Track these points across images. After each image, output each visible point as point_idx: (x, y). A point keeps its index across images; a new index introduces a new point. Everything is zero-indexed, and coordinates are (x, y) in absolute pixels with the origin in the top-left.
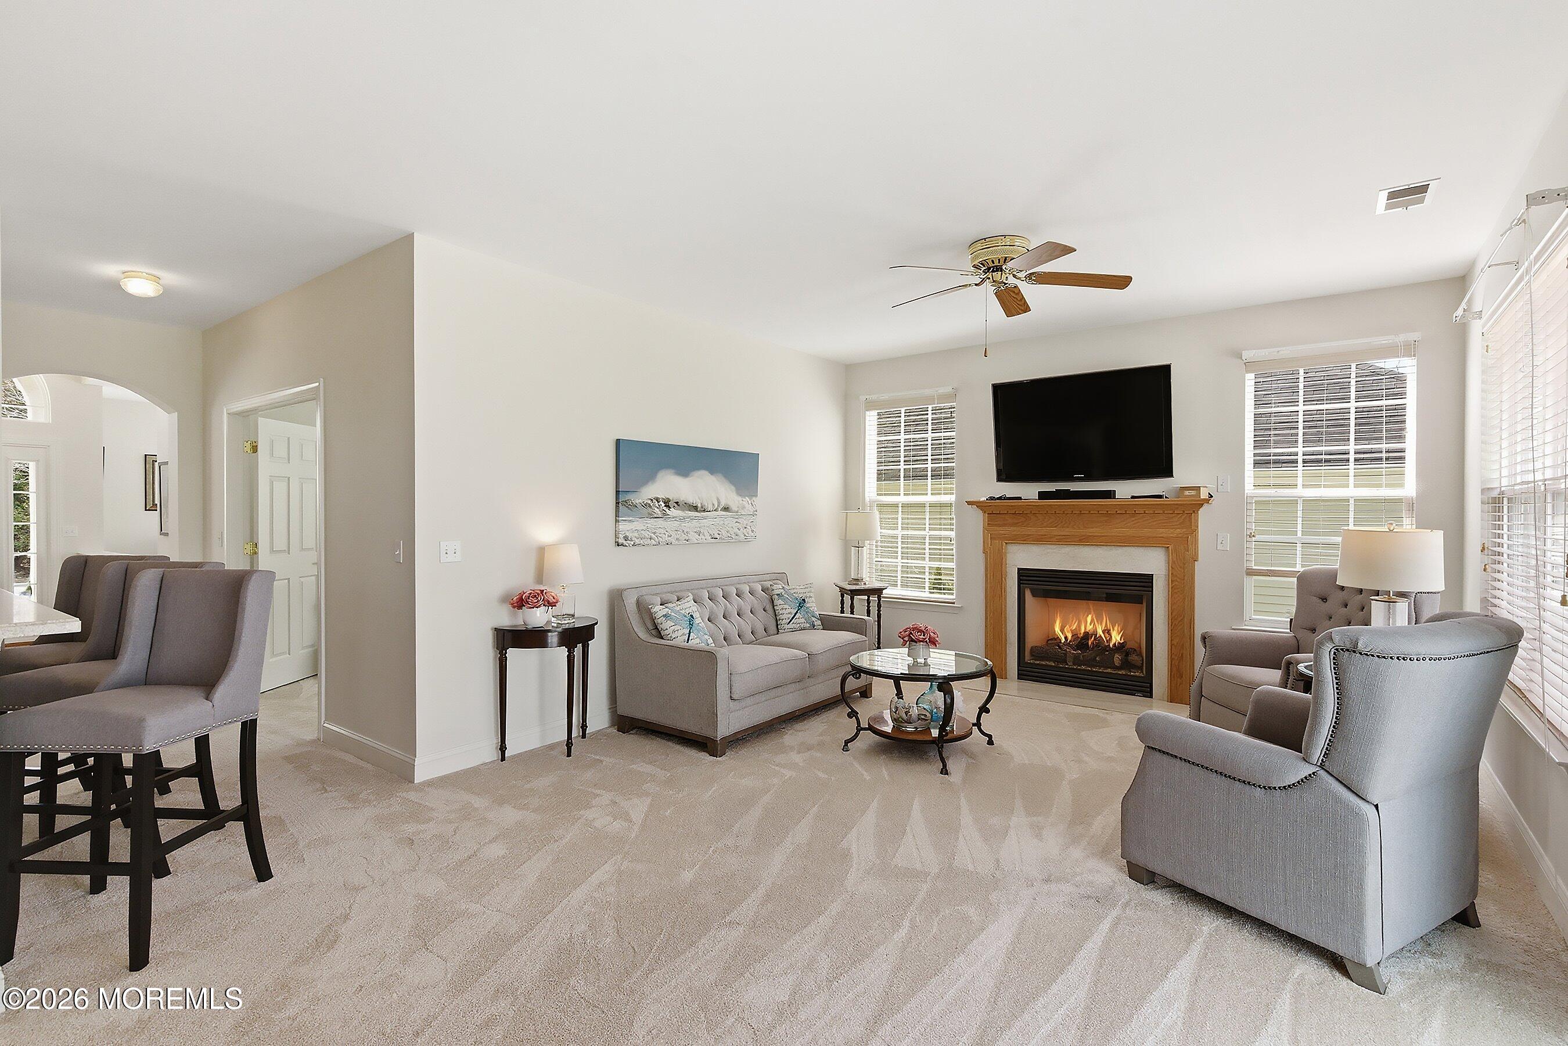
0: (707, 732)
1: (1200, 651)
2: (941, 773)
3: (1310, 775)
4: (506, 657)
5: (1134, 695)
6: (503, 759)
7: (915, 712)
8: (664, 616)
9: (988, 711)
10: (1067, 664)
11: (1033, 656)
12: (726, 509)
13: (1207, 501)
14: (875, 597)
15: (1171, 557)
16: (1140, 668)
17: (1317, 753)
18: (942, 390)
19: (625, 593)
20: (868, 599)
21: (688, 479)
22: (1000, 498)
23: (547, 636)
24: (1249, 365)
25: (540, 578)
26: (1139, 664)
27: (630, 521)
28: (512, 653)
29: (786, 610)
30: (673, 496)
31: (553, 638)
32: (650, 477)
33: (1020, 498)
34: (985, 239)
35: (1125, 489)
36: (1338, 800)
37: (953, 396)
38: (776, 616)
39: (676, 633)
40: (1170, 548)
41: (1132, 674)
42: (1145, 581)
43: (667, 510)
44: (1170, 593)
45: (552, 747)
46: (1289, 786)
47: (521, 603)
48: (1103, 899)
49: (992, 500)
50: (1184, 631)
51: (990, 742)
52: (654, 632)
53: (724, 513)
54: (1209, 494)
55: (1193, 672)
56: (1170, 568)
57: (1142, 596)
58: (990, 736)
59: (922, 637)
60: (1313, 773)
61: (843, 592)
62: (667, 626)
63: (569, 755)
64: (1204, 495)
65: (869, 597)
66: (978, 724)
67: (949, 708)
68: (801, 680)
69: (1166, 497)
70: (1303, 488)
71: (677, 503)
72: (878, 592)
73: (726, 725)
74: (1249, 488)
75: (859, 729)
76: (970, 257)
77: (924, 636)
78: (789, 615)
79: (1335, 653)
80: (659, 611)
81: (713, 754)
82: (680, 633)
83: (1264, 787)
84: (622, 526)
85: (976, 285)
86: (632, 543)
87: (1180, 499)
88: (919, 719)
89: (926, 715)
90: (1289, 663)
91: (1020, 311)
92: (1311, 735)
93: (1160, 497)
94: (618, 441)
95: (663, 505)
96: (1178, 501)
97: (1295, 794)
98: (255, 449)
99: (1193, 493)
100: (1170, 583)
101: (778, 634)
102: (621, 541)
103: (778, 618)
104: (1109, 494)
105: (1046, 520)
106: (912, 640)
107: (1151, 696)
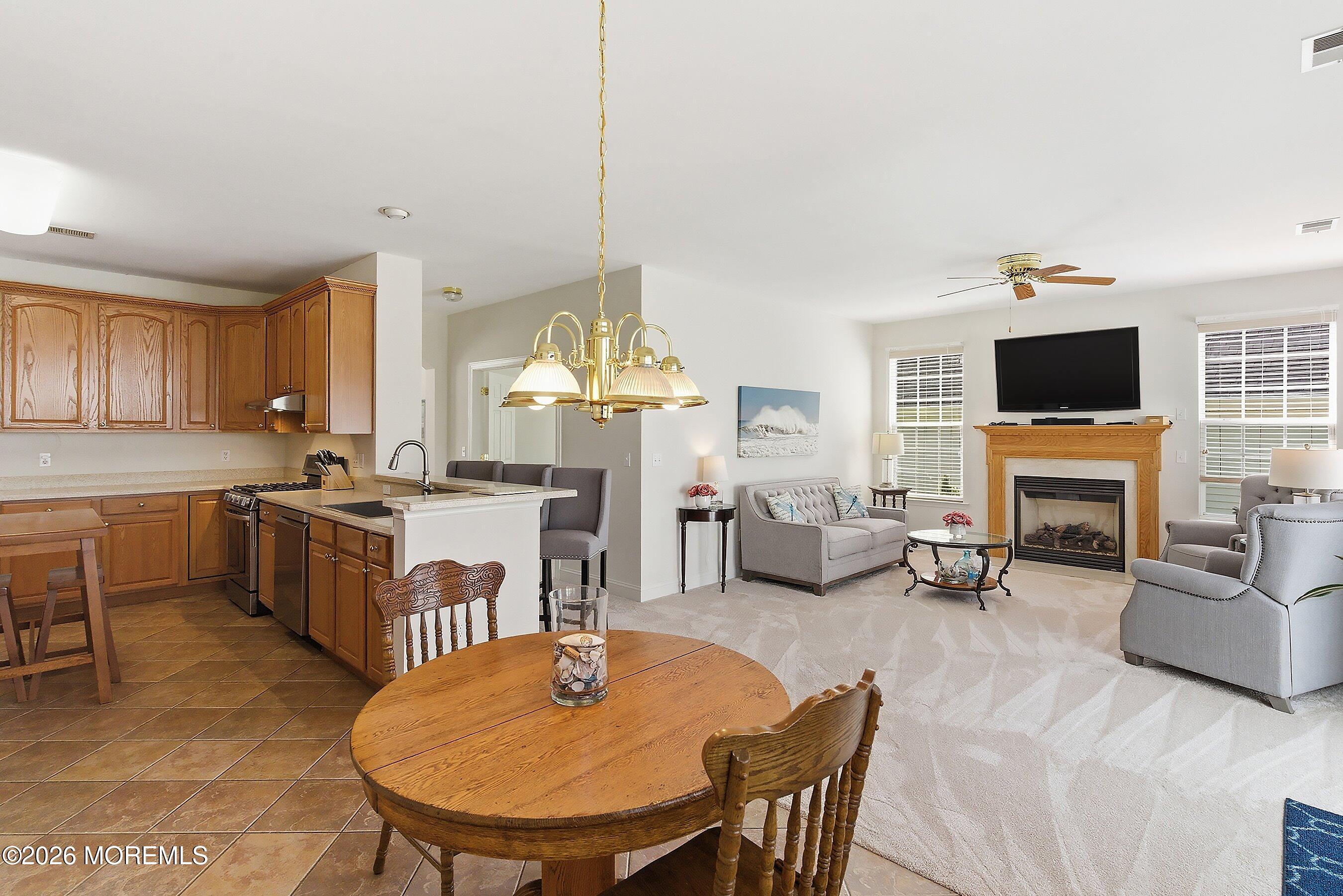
0: (814, 580)
1: (1164, 535)
2: (980, 609)
3: (1245, 591)
4: (686, 528)
5: (1110, 570)
6: (683, 592)
7: (957, 570)
8: (776, 504)
9: (1006, 573)
10: (1055, 548)
11: (1027, 541)
12: (800, 432)
13: (1168, 427)
14: (901, 497)
15: (1139, 469)
16: (1114, 551)
17: (1250, 577)
18: (952, 344)
19: (748, 489)
20: (894, 498)
21: (777, 412)
22: (1000, 424)
23: (709, 514)
24: (1201, 327)
25: (701, 477)
26: (1113, 547)
27: (747, 441)
28: (690, 525)
29: (844, 504)
30: (770, 424)
31: (712, 515)
32: (758, 412)
33: (1016, 424)
34: (1011, 256)
35: (1101, 417)
36: (1262, 603)
37: (961, 348)
38: (837, 508)
39: (784, 515)
40: (1139, 461)
41: (1108, 554)
42: (1120, 485)
43: (766, 433)
44: (1139, 494)
45: (709, 587)
46: (1232, 598)
47: (697, 492)
48: (1110, 671)
49: (993, 425)
50: (1150, 523)
51: (1009, 594)
52: (767, 514)
53: (800, 435)
54: (1170, 421)
55: (1158, 554)
56: (1139, 476)
57: (1116, 497)
58: (1008, 590)
59: (961, 520)
60: (1248, 589)
61: (875, 492)
62: (778, 511)
63: (723, 591)
64: (1166, 422)
65: (894, 496)
66: (1000, 581)
67: (986, 568)
68: (869, 549)
69: (1135, 424)
70: (1245, 417)
71: (772, 428)
72: (903, 492)
73: (828, 575)
74: (1202, 417)
75: (916, 581)
76: (998, 266)
77: (962, 519)
78: (848, 507)
79: (1260, 520)
80: (772, 501)
81: (818, 594)
82: (787, 515)
83: (1216, 599)
84: (743, 444)
85: (1002, 283)
86: (748, 455)
87: (1146, 425)
88: (960, 575)
89: (965, 573)
90: (1234, 541)
91: (1028, 296)
92: (1246, 568)
93: (1130, 423)
94: (740, 388)
95: (765, 430)
96: (1145, 426)
97: (1235, 602)
98: (487, 393)
99: (1157, 420)
100: (1139, 487)
101: (839, 520)
102: (742, 454)
103: (839, 510)
104: (1089, 422)
105: (1037, 440)
106: (954, 522)
107: (1124, 571)
